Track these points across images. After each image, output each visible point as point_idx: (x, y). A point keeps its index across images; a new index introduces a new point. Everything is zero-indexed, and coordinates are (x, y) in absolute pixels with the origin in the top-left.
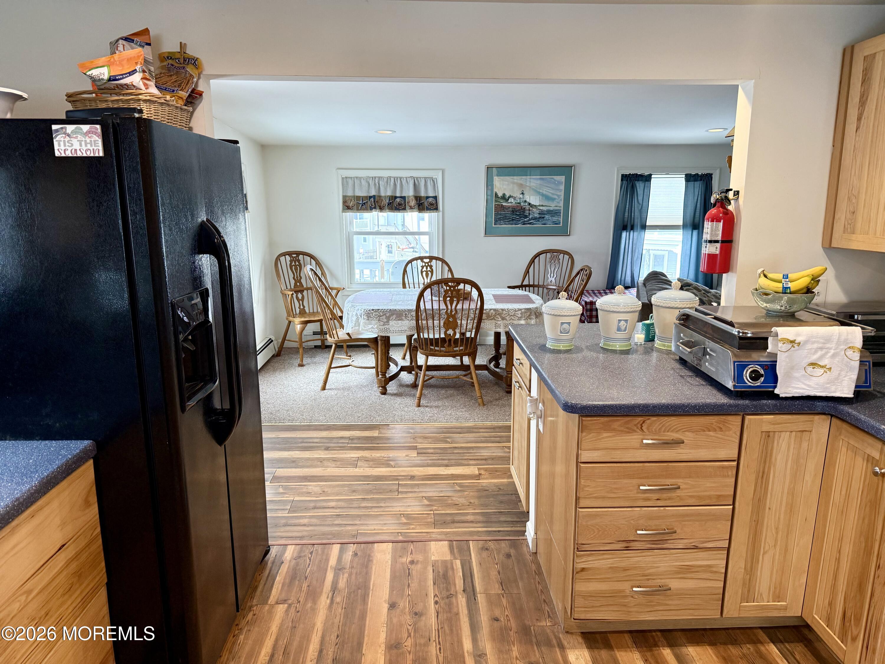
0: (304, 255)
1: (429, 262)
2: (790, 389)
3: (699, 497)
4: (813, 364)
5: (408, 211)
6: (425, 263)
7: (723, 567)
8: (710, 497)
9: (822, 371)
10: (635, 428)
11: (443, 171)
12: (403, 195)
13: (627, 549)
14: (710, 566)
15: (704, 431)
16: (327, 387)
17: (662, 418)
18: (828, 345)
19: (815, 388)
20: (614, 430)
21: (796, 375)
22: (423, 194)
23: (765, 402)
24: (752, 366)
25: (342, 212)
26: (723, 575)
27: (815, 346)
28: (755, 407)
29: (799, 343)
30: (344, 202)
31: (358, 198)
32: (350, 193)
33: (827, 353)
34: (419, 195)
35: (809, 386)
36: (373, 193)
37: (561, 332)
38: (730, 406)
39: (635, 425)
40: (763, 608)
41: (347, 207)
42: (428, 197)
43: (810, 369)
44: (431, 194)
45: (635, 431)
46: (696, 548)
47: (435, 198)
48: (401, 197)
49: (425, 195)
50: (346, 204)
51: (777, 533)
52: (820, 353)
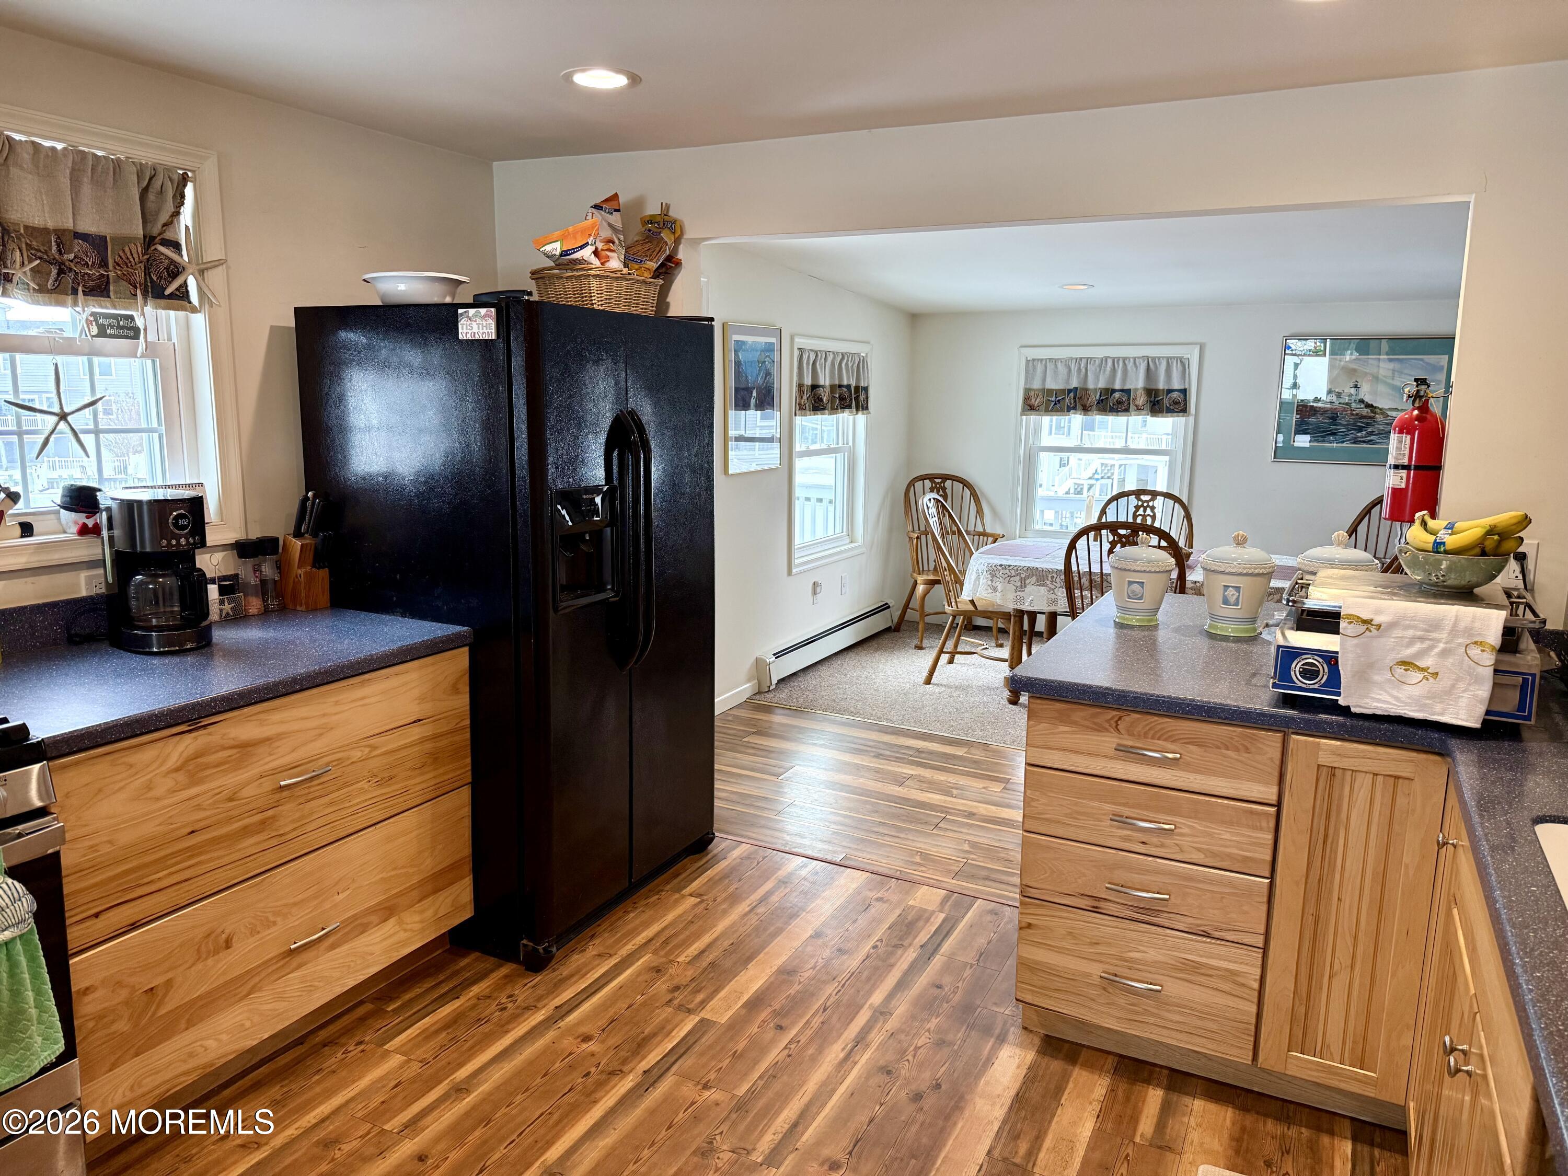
0: (953, 480)
1: (1151, 500)
2: (1368, 701)
3: (1214, 855)
4: (1406, 664)
5: (1133, 413)
6: (1143, 502)
7: (1255, 980)
8: (1230, 856)
9: (1420, 676)
10: (1107, 725)
11: (1202, 348)
12: (1126, 387)
13: (1095, 910)
14: (1233, 973)
15: (1218, 748)
16: (934, 680)
17: (1149, 717)
18: (1434, 635)
19: (1406, 704)
20: (1075, 723)
21: (1377, 678)
22: (1161, 385)
23: (1323, 716)
24: (1309, 656)
25: (1022, 415)
26: (1256, 994)
27: (1410, 633)
28: (1307, 722)
29: (1379, 626)
30: (1027, 399)
31: (1050, 392)
32: (1037, 385)
33: (1431, 648)
34: (1154, 387)
35: (1397, 699)
36: (1074, 384)
37: (1129, 597)
38: (1272, 716)
39: (1108, 721)
40: (1329, 1070)
41: (1030, 406)
42: (1170, 391)
43: (1400, 671)
44: (1176, 385)
45: (1107, 730)
46: (1208, 936)
47: (1184, 392)
48: (1122, 391)
49: (1166, 388)
50: (1029, 402)
51: (1355, 945)
52: (1418, 647)
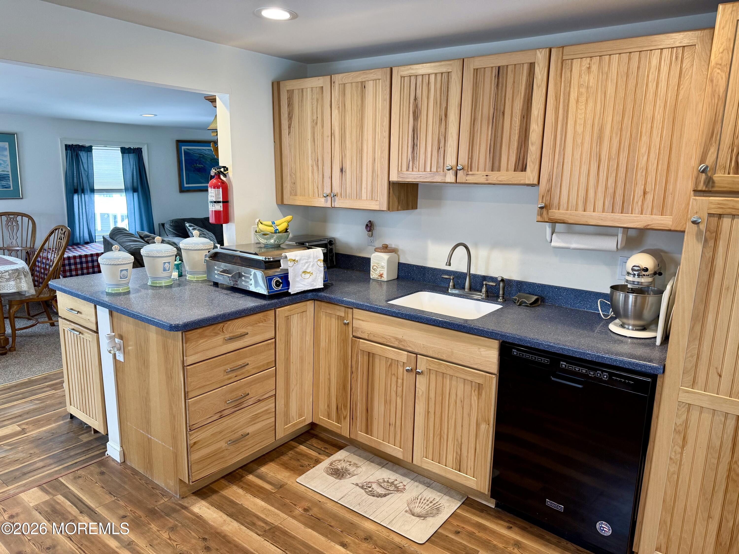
2: (296, 288)
3: (258, 367)
4: (304, 272)
7: (273, 408)
8: (263, 365)
9: (309, 275)
10: (219, 332)
13: (221, 417)
14: (267, 410)
15: (257, 324)
17: (233, 321)
18: (309, 260)
19: (307, 286)
20: (206, 336)
21: (298, 279)
23: (284, 298)
24: (275, 278)
26: (274, 413)
27: (304, 261)
28: (280, 302)
29: (297, 261)
33: (310, 264)
35: (304, 285)
37: (121, 278)
38: (269, 305)
39: (219, 330)
40: (294, 425)
43: (303, 275)
45: (219, 334)
46: (259, 401)
51: (297, 376)
52: (307, 265)
